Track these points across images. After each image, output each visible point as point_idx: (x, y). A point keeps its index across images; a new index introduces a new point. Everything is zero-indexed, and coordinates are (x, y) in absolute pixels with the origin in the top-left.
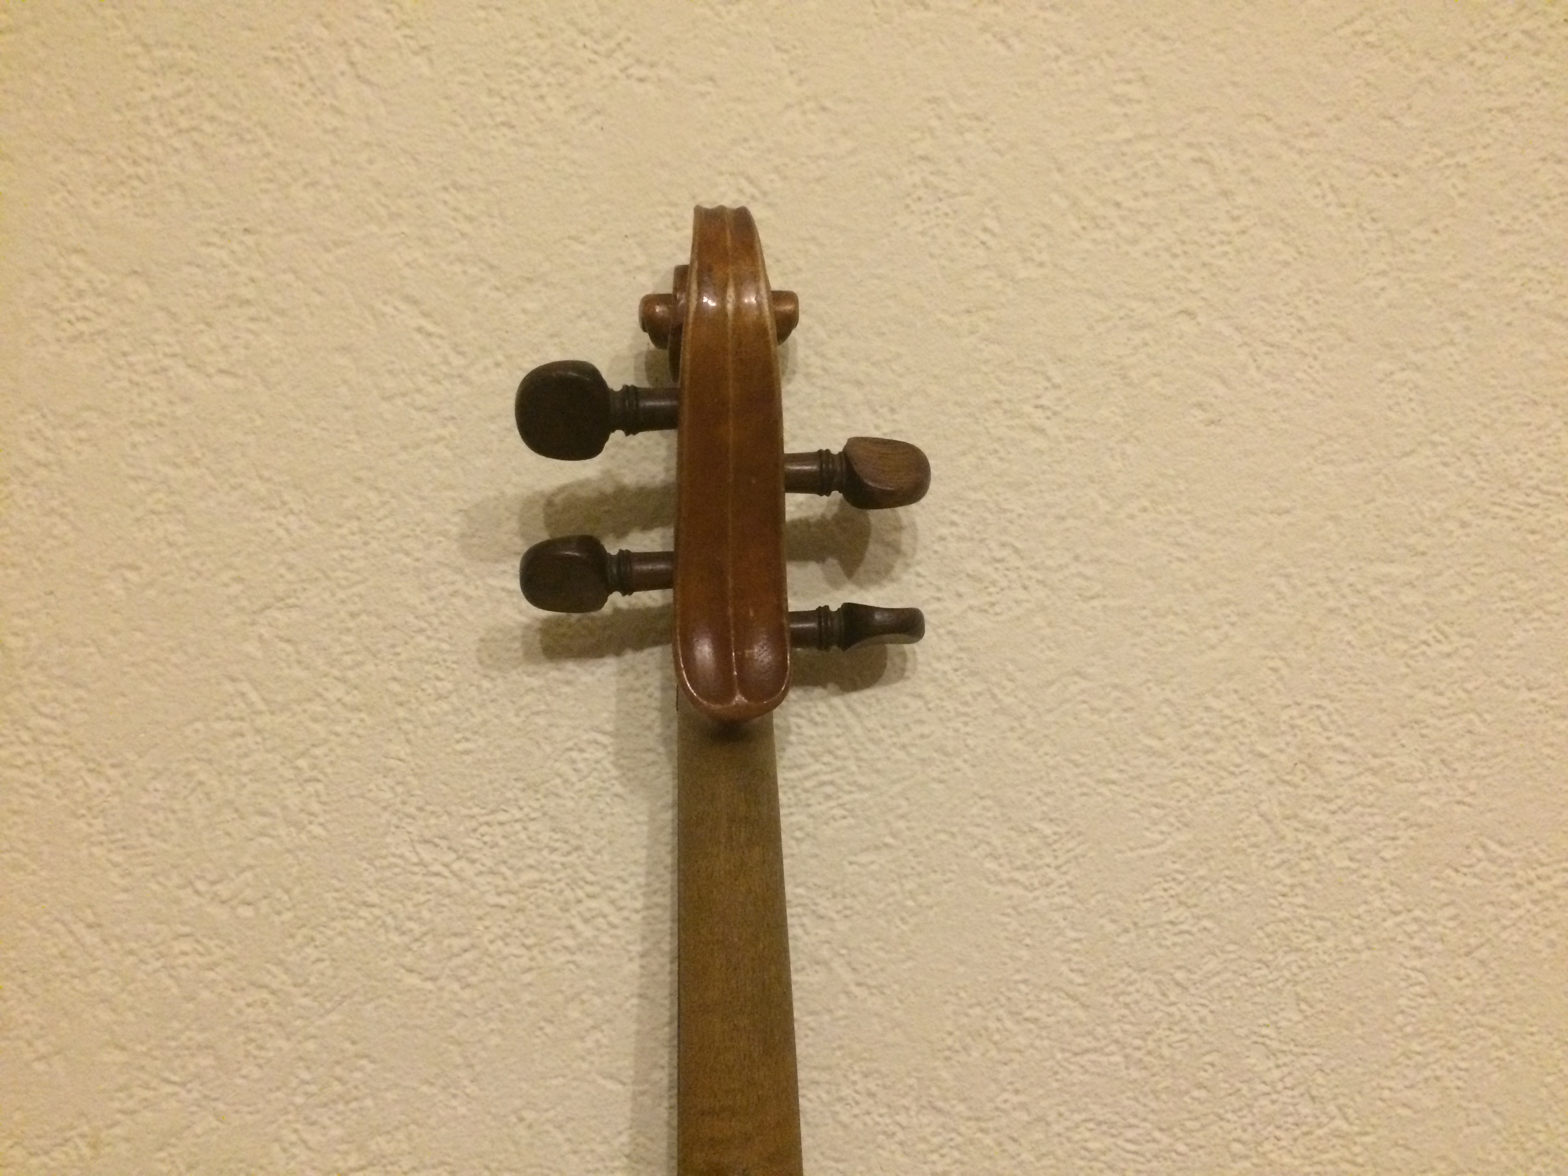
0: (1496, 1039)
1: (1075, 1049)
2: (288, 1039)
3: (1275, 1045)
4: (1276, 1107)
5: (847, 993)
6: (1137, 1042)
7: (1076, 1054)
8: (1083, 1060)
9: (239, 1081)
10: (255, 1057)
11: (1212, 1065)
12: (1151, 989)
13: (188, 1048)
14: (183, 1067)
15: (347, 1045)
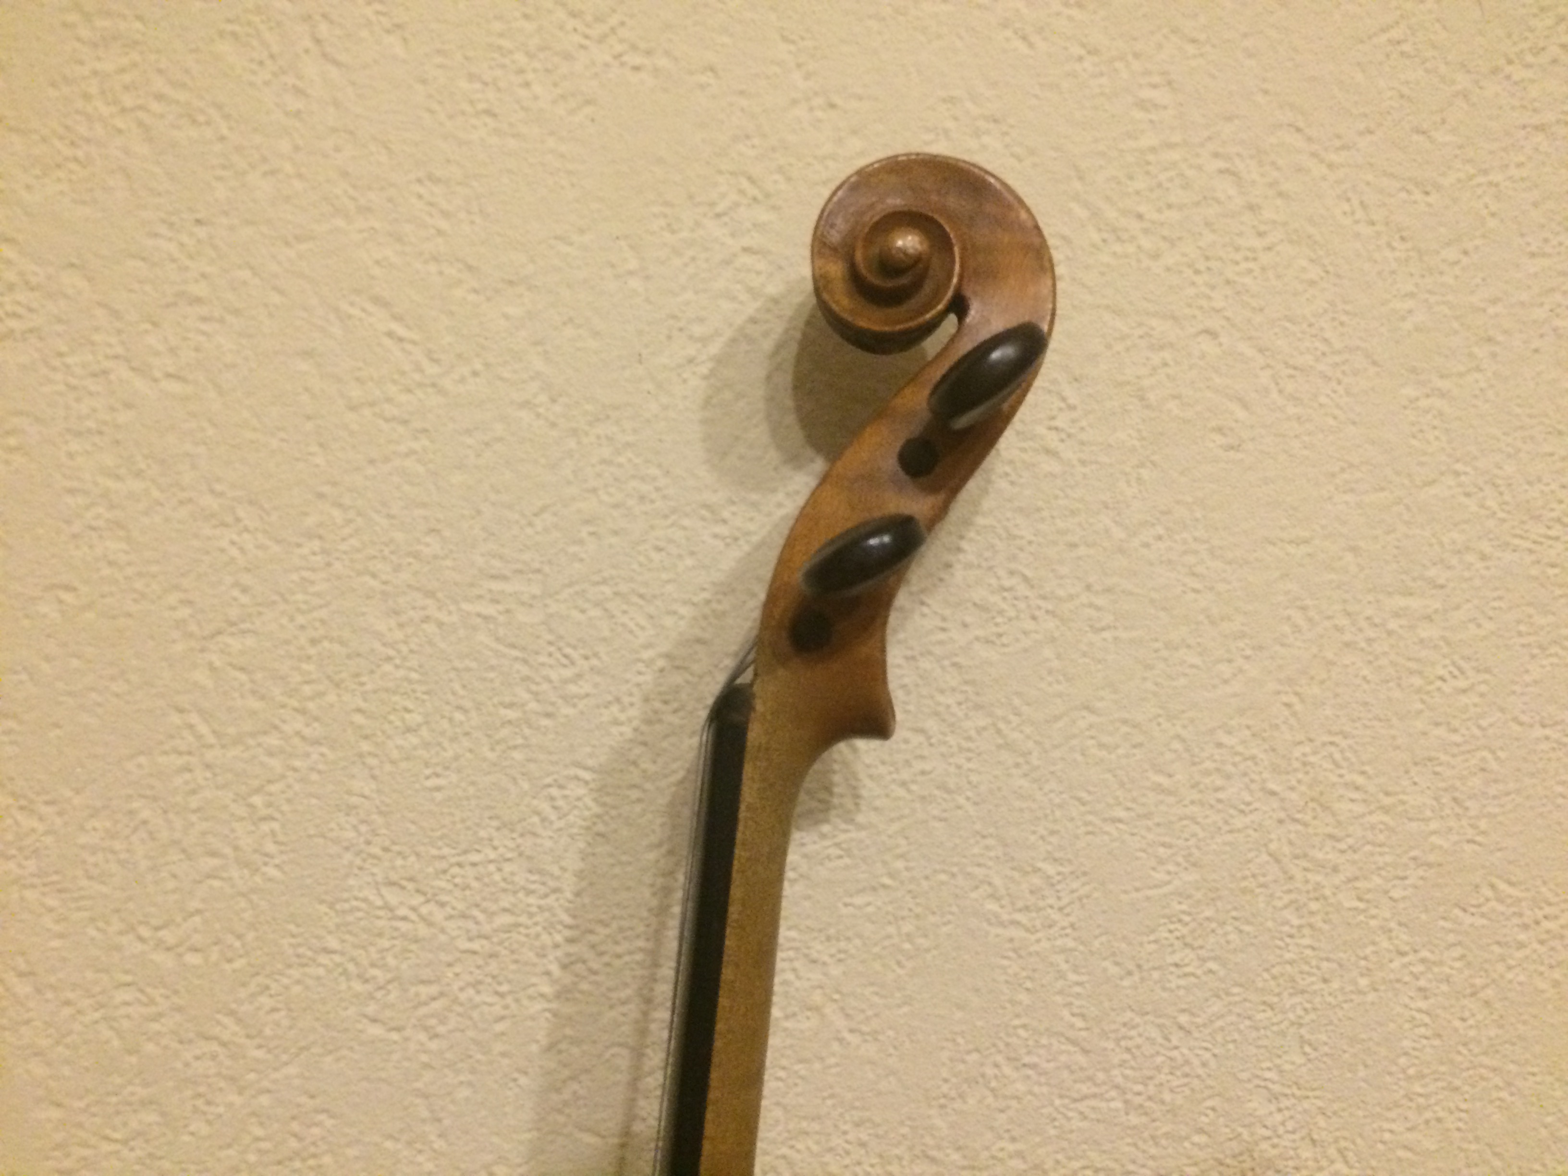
0: (1498, 1081)
1: (1076, 1095)
2: (240, 1093)
3: (1276, 1088)
4: (1275, 1152)
5: (841, 1040)
6: (1139, 1088)
7: (1075, 1100)
8: (1082, 1106)
9: (186, 1138)
10: (204, 1113)
11: (1213, 1109)
12: (1155, 1033)
13: (130, 1104)
14: (125, 1124)
15: (304, 1099)
